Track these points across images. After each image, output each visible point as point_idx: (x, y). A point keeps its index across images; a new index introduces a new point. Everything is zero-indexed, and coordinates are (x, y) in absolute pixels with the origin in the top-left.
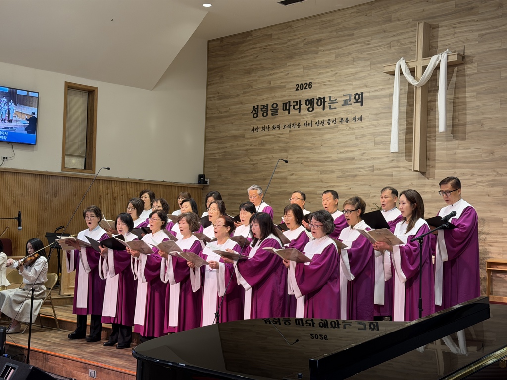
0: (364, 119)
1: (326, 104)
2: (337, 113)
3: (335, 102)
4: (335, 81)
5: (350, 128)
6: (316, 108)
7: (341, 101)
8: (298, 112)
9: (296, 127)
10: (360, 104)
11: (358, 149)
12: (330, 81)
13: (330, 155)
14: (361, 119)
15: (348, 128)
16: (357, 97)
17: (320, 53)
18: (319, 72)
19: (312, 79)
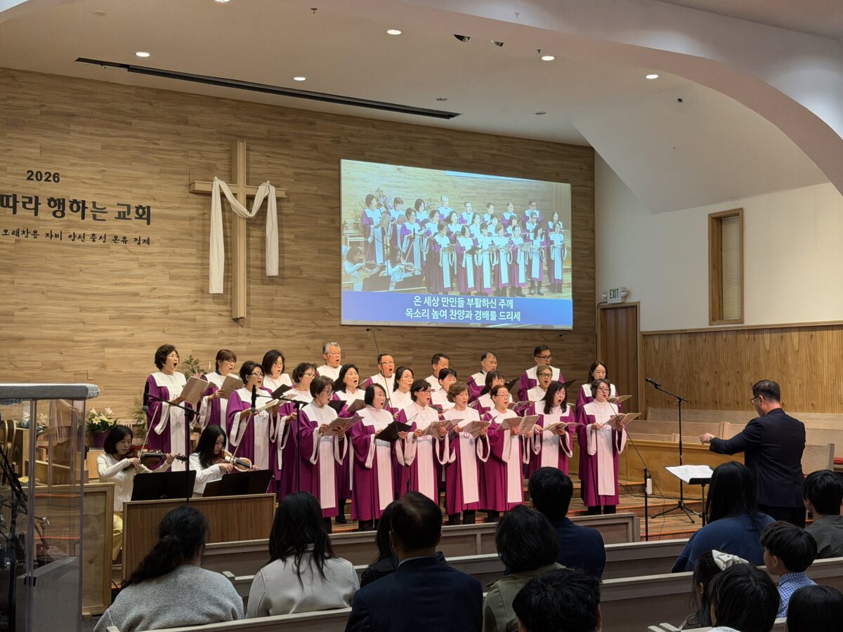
0: (152, 243)
1: (87, 211)
2: (107, 228)
3: (103, 211)
4: (103, 181)
5: (130, 251)
6: (70, 214)
7: (113, 211)
8: (33, 214)
9: (31, 237)
10: (145, 221)
11: (144, 282)
12: (92, 179)
13: (96, 286)
14: (148, 241)
15: (127, 251)
16: (141, 211)
17: (72, 134)
18: (71, 161)
19: (58, 169)
